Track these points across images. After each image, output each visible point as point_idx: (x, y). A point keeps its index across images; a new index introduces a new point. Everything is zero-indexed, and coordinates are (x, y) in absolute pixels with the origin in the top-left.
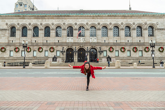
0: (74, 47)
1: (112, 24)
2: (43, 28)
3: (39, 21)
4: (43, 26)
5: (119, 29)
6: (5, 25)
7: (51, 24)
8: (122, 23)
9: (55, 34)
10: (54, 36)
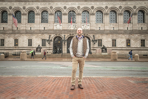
0: (62, 35)
1: (109, 8)
2: (26, 12)
3: (22, 4)
4: (27, 10)
5: (117, 14)
7: (35, 8)
8: (120, 6)
9: (41, 19)
10: (39, 23)
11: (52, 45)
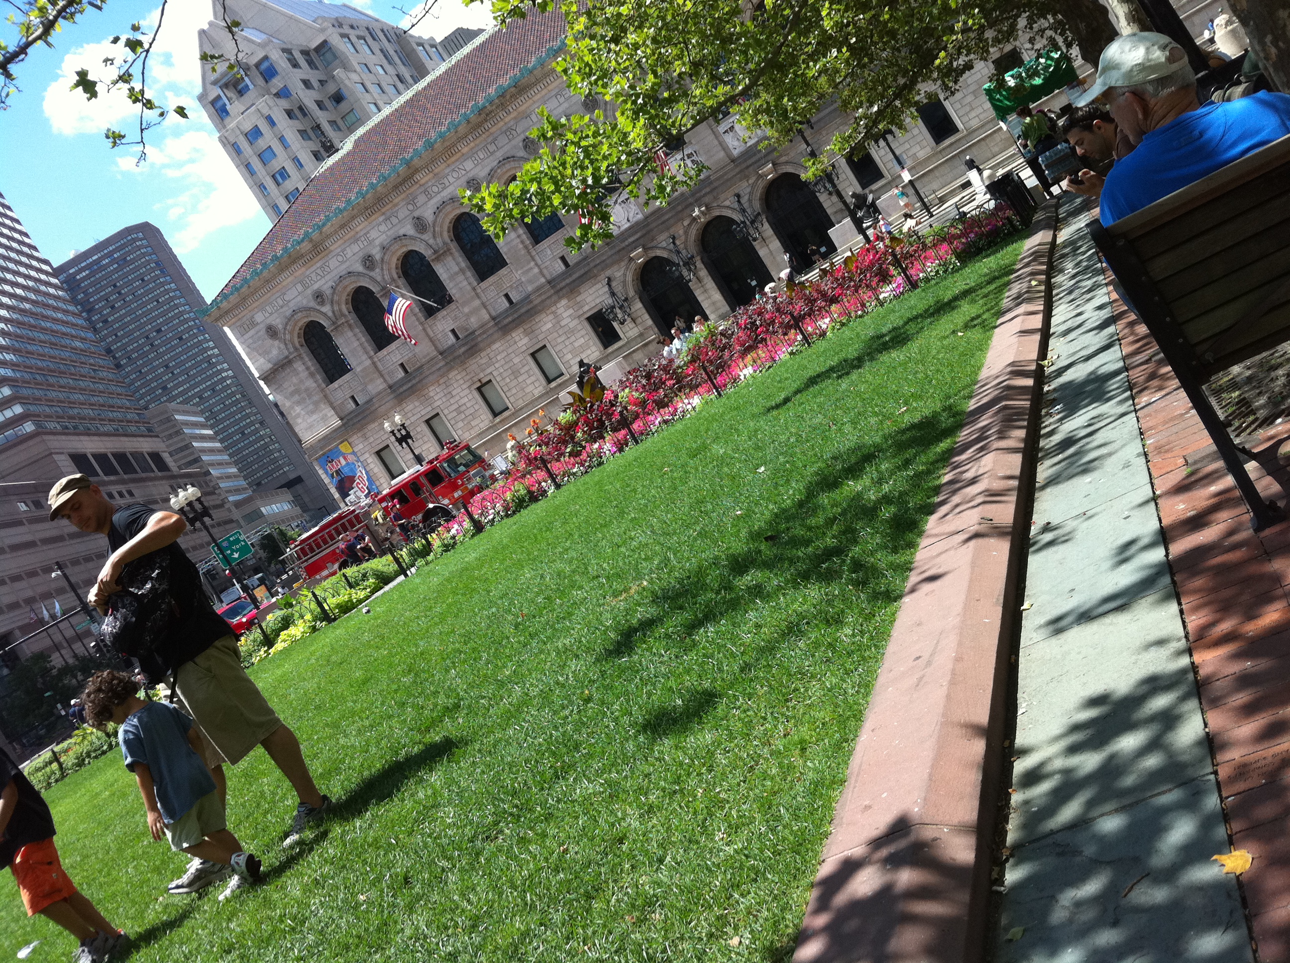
0: (662, 244)
2: (439, 240)
3: (401, 215)
4: (438, 228)
6: (269, 342)
10: (523, 252)
11: (647, 316)
